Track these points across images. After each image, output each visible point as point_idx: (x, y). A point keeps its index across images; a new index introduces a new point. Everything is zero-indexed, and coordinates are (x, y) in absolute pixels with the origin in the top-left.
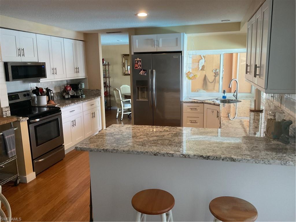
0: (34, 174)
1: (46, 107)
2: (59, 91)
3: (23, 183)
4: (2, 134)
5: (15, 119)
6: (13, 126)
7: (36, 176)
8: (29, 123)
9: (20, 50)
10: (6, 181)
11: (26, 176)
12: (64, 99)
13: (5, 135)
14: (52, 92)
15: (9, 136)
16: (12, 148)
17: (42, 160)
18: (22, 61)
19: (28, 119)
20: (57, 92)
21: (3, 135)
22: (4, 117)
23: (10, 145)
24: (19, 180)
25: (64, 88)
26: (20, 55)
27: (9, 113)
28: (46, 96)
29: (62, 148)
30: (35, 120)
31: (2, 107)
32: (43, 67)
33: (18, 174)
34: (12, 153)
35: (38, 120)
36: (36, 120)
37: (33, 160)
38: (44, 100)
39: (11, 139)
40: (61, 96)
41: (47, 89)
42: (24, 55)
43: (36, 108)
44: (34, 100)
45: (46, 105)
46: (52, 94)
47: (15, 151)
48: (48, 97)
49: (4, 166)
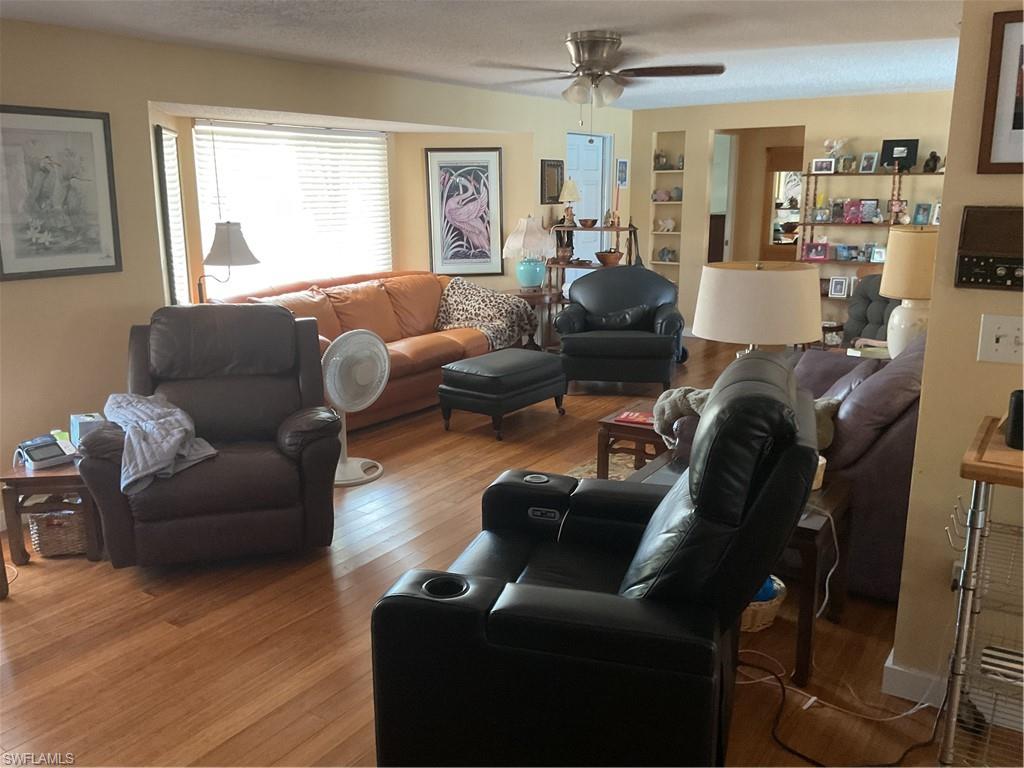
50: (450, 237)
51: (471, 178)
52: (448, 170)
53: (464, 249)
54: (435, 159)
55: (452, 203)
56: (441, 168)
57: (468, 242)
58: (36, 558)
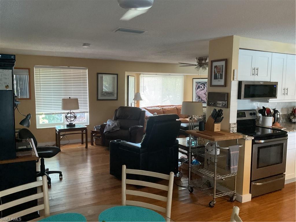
0: (250, 196)
1: (270, 129)
2: (286, 113)
3: (238, 201)
4: (228, 148)
5: (241, 136)
6: (238, 143)
7: (252, 198)
8: (253, 143)
9: (254, 69)
10: (224, 195)
11: (242, 195)
12: (291, 123)
13: (231, 150)
14: (278, 113)
15: (234, 152)
16: (235, 165)
17: (260, 184)
18: (255, 80)
19: (253, 138)
20: (284, 114)
21: (229, 150)
22: (231, 132)
23: (234, 161)
24: (235, 197)
25: (292, 111)
26: (254, 74)
27: (235, 130)
28: (272, 117)
29: (283, 177)
30: (259, 141)
31: (230, 123)
32: (275, 86)
33: (235, 191)
34: (234, 170)
35: (262, 141)
36: (261, 141)
37: (251, 181)
38: (269, 121)
39: (235, 155)
40: (287, 119)
41: (274, 110)
42: (257, 74)
43: (260, 128)
44: (258, 120)
45: (271, 127)
46: (278, 116)
47: (237, 168)
48: (274, 118)
49: (224, 179)
50: (197, 98)
51: (203, 85)
52: (197, 83)
53: (200, 101)
54: (195, 80)
55: (198, 90)
56: (196, 82)
57: (201, 99)
58: (94, 145)
